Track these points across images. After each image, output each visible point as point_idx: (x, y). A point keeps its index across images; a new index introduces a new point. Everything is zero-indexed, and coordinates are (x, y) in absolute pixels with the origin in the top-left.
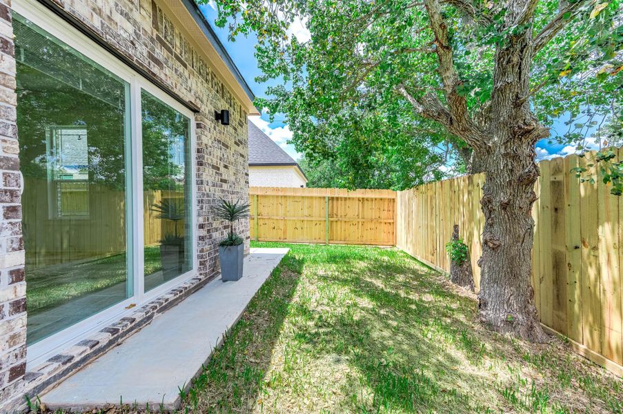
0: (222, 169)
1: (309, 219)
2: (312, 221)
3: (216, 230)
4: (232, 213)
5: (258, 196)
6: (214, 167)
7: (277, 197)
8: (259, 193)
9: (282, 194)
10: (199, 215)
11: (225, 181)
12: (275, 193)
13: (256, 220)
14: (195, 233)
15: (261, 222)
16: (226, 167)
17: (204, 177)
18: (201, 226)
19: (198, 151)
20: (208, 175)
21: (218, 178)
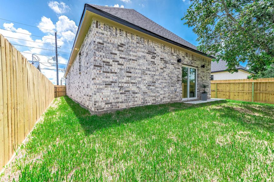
0: (203, 77)
1: (242, 92)
2: (244, 92)
3: (201, 90)
4: (205, 87)
5: (217, 83)
6: (201, 77)
7: (226, 83)
8: (218, 82)
9: (228, 82)
10: (197, 87)
11: (203, 80)
12: (225, 82)
13: (216, 92)
14: (197, 90)
15: (218, 93)
16: (204, 77)
17: (199, 80)
18: (198, 89)
19: (198, 75)
20: (200, 79)
21: (201, 80)
